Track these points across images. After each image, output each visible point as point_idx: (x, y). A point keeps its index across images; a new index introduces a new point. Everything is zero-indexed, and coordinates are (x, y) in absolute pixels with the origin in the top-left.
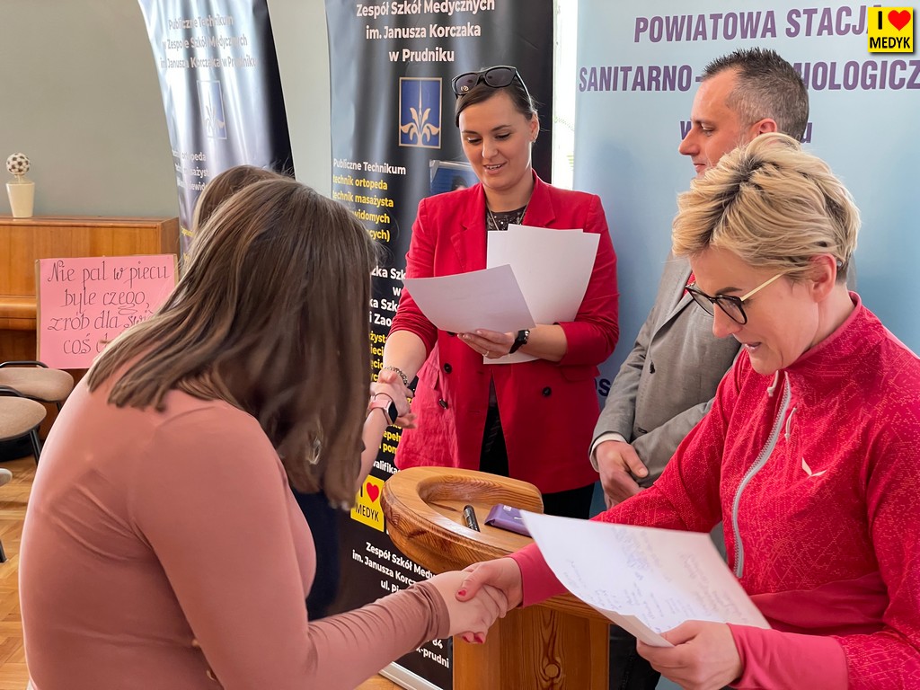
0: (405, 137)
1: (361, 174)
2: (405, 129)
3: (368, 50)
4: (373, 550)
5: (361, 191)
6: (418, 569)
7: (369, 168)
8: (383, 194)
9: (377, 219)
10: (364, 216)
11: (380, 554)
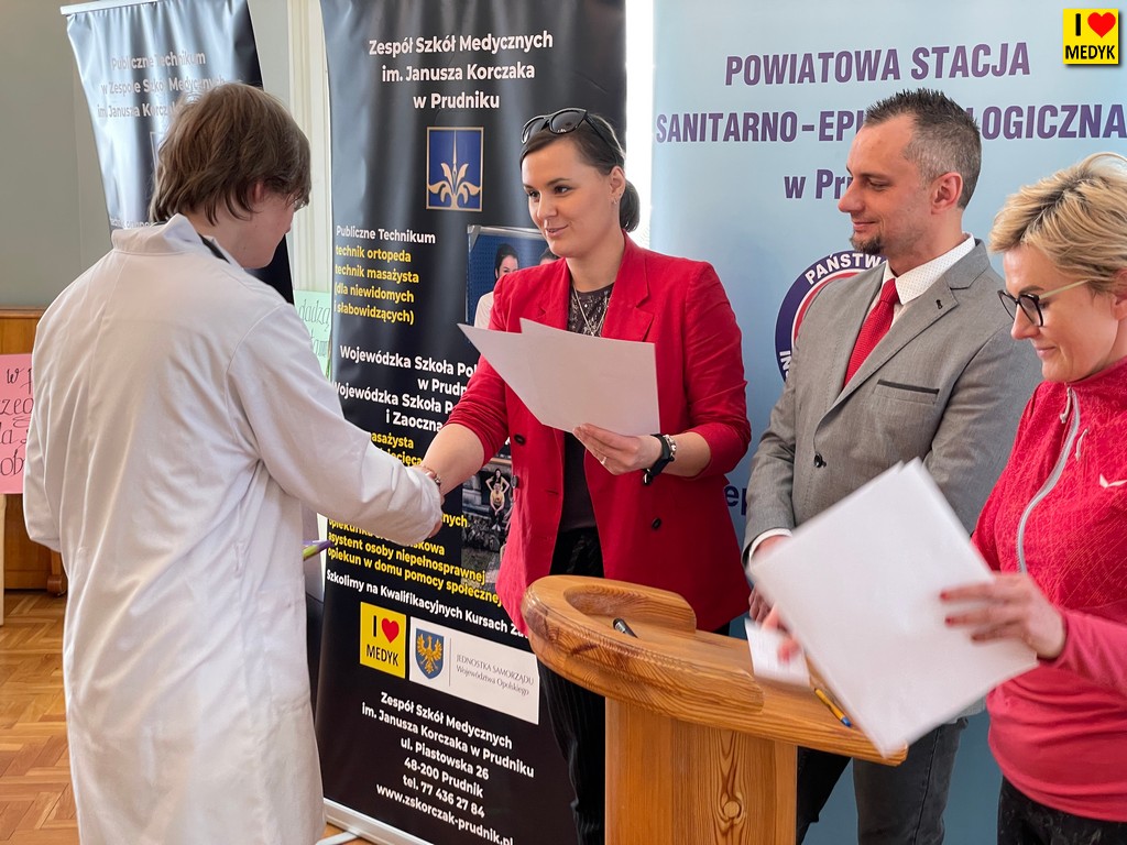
0: (435, 198)
1: (376, 244)
2: (434, 188)
3: (385, 95)
4: (390, 701)
5: (376, 264)
6: (451, 722)
7: (387, 236)
8: (404, 267)
9: (398, 297)
10: (379, 294)
11: (400, 705)
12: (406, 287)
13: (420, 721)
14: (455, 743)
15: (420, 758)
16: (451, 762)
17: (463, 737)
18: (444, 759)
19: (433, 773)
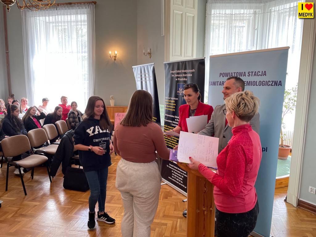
0: (178, 93)
1: (170, 100)
2: (178, 92)
3: (172, 78)
4: (170, 165)
5: (170, 102)
6: (178, 169)
7: (172, 98)
8: (174, 103)
9: (173, 107)
10: (170, 107)
11: (172, 166)
12: (174, 106)
13: (174, 168)
14: (179, 172)
15: (174, 174)
16: (178, 175)
17: (180, 171)
18: (177, 174)
19: (176, 176)
